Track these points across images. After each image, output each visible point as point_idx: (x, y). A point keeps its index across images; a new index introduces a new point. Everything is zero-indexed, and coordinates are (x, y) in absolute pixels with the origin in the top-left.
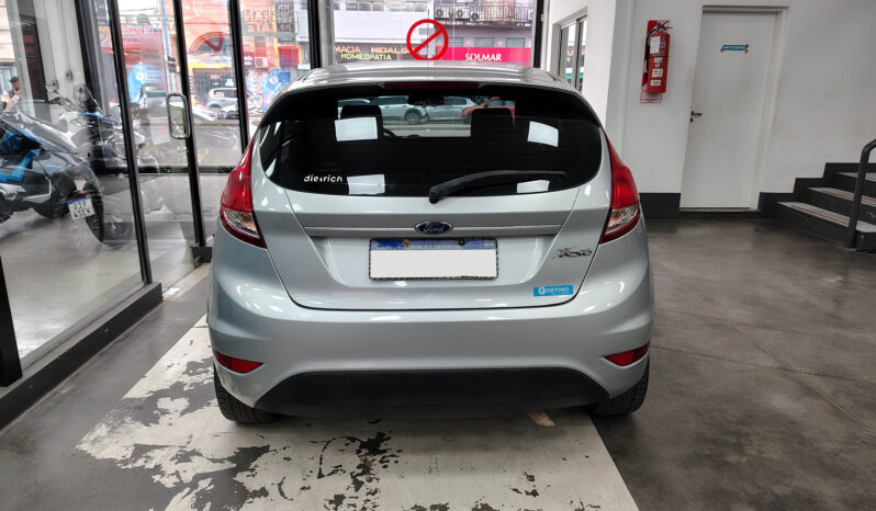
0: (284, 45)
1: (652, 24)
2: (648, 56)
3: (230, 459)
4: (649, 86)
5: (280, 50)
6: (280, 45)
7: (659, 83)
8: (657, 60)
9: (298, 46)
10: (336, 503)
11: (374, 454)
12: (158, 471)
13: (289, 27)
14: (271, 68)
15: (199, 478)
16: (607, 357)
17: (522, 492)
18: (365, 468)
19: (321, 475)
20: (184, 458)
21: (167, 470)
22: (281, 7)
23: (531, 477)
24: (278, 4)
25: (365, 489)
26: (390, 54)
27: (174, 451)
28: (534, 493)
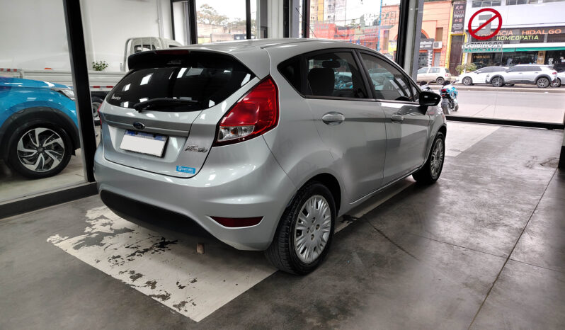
0: (456, 33)
3: (115, 230)
9: (464, 33)
10: (114, 258)
11: (159, 247)
12: (90, 226)
13: (461, 21)
14: (444, 49)
15: (96, 233)
16: (213, 217)
17: (179, 284)
18: (146, 250)
19: (128, 247)
20: (104, 225)
21: (94, 227)
22: (457, 8)
23: (195, 281)
24: (455, 6)
25: (130, 258)
26: (539, 35)
27: (107, 221)
28: (181, 287)
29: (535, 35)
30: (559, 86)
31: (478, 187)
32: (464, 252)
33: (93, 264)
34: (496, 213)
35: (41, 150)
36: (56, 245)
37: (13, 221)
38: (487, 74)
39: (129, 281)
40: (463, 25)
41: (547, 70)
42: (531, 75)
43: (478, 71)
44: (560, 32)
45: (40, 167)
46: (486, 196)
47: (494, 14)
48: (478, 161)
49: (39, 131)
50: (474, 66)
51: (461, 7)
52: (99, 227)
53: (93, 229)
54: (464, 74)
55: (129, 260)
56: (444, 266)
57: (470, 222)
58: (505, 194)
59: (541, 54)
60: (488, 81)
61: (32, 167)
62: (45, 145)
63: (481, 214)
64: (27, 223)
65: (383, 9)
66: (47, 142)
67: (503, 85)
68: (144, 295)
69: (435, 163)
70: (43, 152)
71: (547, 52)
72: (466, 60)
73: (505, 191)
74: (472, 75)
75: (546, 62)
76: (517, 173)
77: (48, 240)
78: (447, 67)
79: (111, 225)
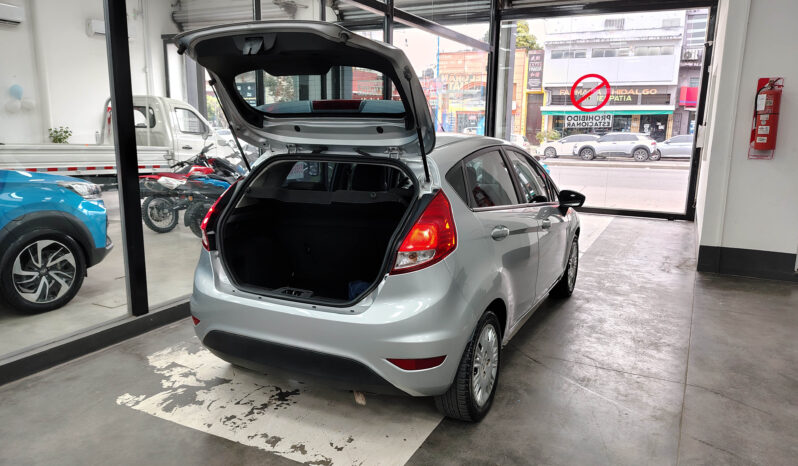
0: (533, 91)
1: (762, 83)
2: (756, 114)
3: (205, 382)
4: (756, 143)
5: (529, 95)
6: (528, 91)
7: (765, 140)
8: (764, 118)
9: (543, 91)
10: (228, 419)
11: (279, 400)
12: (168, 378)
13: (538, 75)
14: (519, 111)
15: (181, 387)
16: (390, 360)
17: (334, 446)
18: (265, 406)
19: (238, 403)
20: (186, 375)
21: (172, 379)
22: (533, 58)
23: (351, 440)
24: (531, 56)
25: (250, 417)
26: (631, 95)
27: (186, 370)
28: (340, 449)
29: (627, 95)
30: (659, 160)
31: (620, 298)
32: (638, 380)
33: (205, 429)
34: (652, 331)
35: (44, 271)
36: (134, 408)
37: (46, 379)
38: (574, 144)
39: (268, 448)
40: (541, 81)
41: (644, 140)
42: (627, 146)
43: (563, 140)
44: (656, 92)
45: (42, 296)
46: (633, 310)
47: (600, 82)
48: (606, 264)
49: (42, 244)
50: (556, 133)
51: (538, 58)
52: (177, 379)
53: (174, 382)
54: (544, 144)
55: (251, 420)
56: (624, 398)
57: (629, 343)
58: (653, 306)
59: (636, 119)
60: (577, 153)
61: (32, 297)
62: (49, 264)
63: (637, 332)
64: (68, 379)
65: (441, 57)
66: (54, 259)
67: (594, 158)
68: (298, 463)
69: (571, 273)
70: (46, 274)
71: (642, 117)
72: (546, 125)
73: (652, 302)
74: (555, 144)
75: (642, 129)
76: (656, 280)
77: (119, 402)
78: (523, 133)
79: (194, 374)
